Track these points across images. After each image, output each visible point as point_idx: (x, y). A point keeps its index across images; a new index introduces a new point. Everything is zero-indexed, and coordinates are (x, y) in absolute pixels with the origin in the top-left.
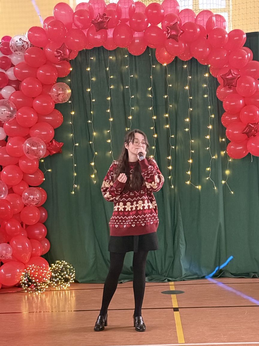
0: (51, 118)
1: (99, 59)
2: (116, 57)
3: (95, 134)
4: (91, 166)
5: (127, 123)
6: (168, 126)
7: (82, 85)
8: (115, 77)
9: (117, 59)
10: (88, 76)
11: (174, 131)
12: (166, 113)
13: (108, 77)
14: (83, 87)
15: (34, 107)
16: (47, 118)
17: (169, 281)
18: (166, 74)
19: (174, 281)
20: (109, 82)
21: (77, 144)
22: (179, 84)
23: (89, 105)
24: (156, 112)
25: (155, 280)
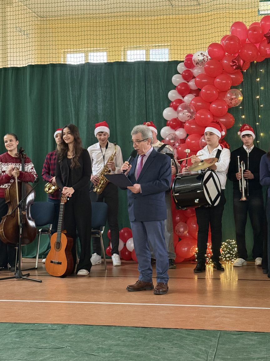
0: (225, 120)
1: (267, 71)
3: (262, 134)
7: (252, 92)
14: (252, 94)
15: (210, 110)
16: (221, 120)
23: (258, 110)
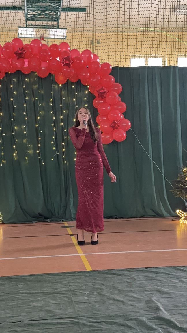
1: (18, 80)
2: (29, 79)
3: (16, 128)
4: (14, 148)
5: (36, 121)
6: (62, 124)
7: (7, 96)
8: (29, 92)
9: (30, 80)
10: (12, 90)
11: (66, 127)
12: (62, 116)
13: (24, 92)
14: (8, 98)
17: (63, 221)
18: (61, 91)
19: (66, 221)
20: (25, 95)
21: (4, 134)
22: (69, 98)
23: (12, 109)
24: (55, 114)
25: (55, 221)
